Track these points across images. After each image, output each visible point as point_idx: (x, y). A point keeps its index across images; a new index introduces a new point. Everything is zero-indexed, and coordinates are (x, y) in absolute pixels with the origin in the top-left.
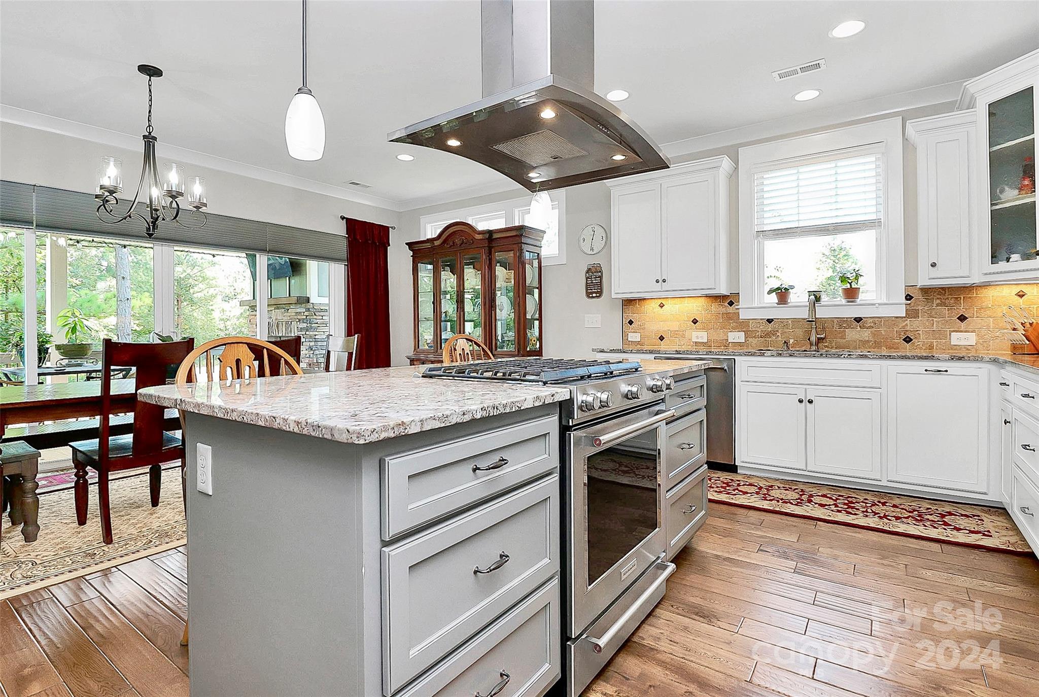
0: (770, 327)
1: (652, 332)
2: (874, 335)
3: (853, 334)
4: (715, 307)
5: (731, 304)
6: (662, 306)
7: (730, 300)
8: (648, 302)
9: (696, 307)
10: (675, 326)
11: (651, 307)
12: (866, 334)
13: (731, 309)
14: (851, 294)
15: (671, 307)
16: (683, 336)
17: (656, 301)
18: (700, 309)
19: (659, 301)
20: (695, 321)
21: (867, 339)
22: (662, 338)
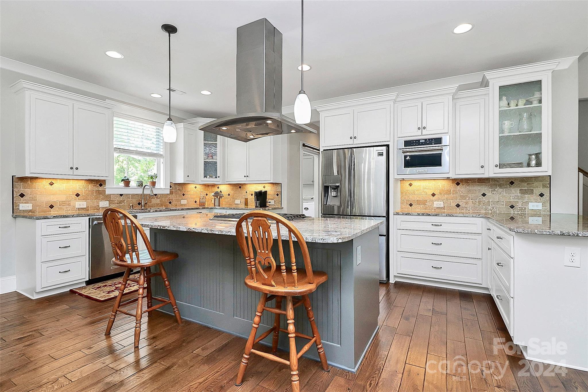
0: (121, 198)
1: (43, 202)
2: (161, 201)
3: (155, 201)
4: (90, 186)
5: (101, 185)
6: (52, 184)
7: (101, 183)
8: (39, 180)
9: (78, 186)
10: (63, 198)
11: (42, 185)
12: (158, 201)
13: (101, 189)
14: (154, 184)
15: (59, 185)
16: (69, 205)
17: (47, 180)
18: (81, 187)
19: (50, 181)
20: (78, 195)
21: (158, 203)
22: (52, 207)
